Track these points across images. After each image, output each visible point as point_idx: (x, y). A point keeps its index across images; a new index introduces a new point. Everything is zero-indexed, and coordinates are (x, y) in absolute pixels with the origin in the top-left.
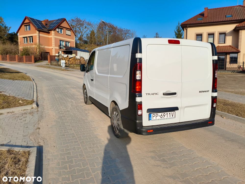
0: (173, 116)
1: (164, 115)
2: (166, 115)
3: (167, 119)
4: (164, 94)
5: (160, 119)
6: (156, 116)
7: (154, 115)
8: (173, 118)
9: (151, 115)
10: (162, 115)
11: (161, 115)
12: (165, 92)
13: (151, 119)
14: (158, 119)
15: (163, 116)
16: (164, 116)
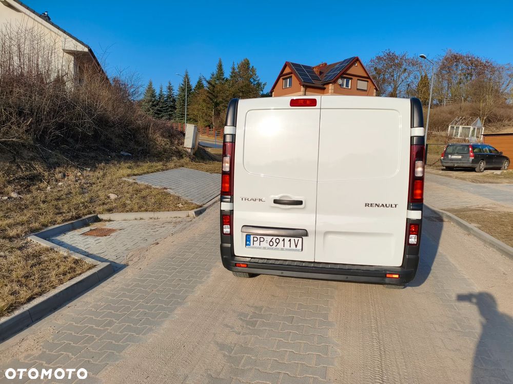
0: (296, 246)
1: (277, 241)
2: (282, 242)
3: (282, 249)
4: (276, 202)
5: (268, 249)
6: (260, 241)
7: (255, 239)
8: (298, 250)
9: (249, 238)
10: (274, 240)
11: (271, 241)
12: (277, 197)
13: (250, 245)
14: (264, 248)
15: (275, 244)
16: (278, 243)
